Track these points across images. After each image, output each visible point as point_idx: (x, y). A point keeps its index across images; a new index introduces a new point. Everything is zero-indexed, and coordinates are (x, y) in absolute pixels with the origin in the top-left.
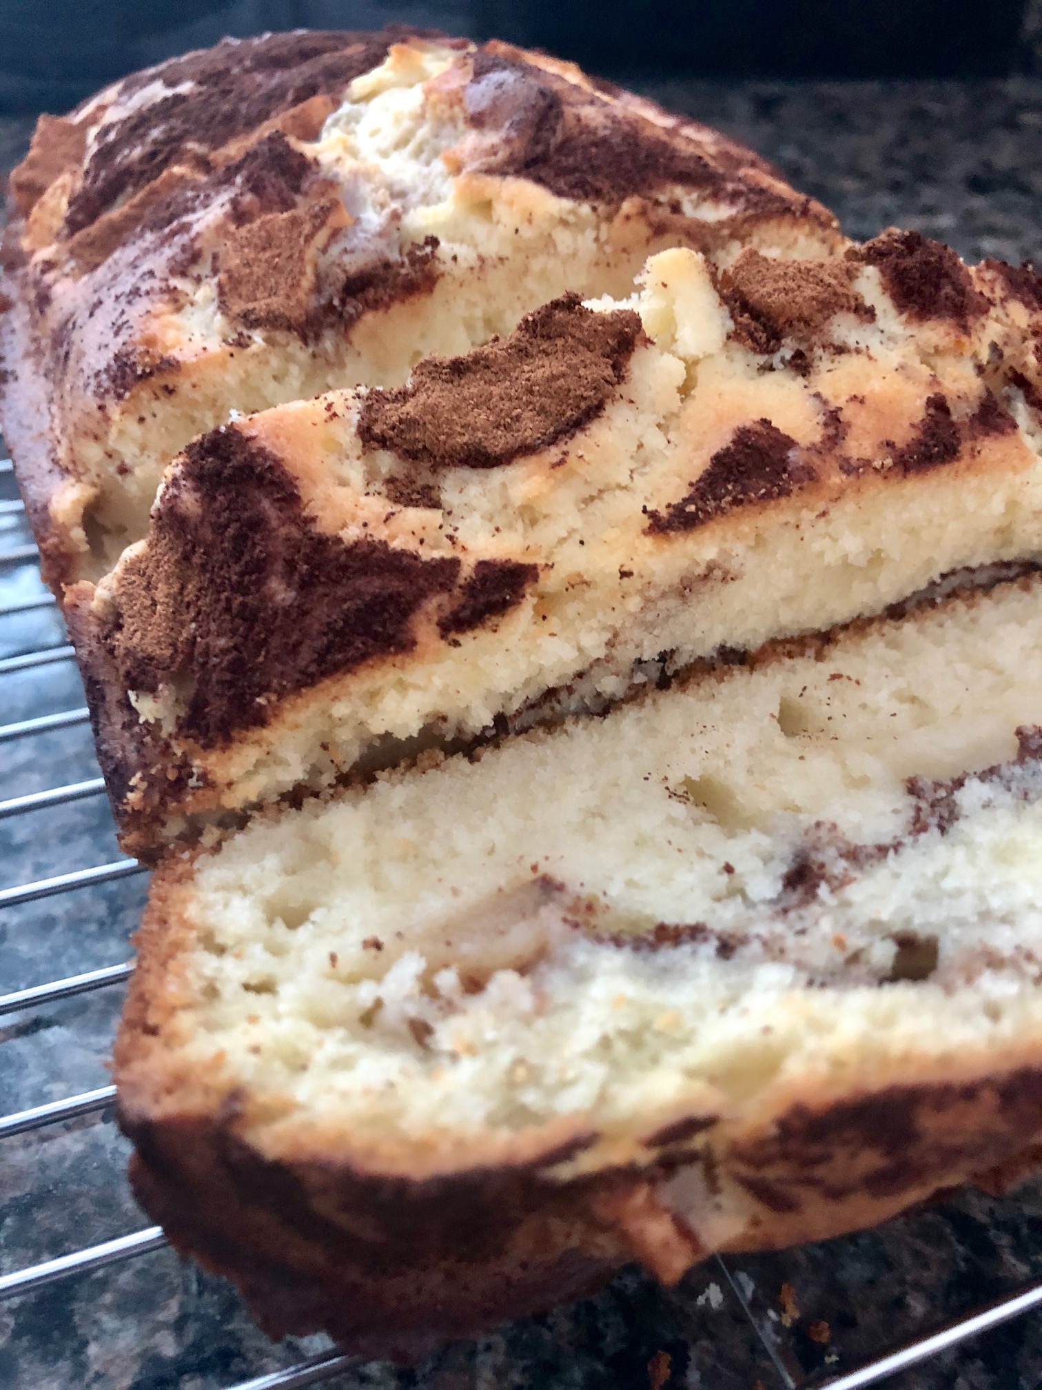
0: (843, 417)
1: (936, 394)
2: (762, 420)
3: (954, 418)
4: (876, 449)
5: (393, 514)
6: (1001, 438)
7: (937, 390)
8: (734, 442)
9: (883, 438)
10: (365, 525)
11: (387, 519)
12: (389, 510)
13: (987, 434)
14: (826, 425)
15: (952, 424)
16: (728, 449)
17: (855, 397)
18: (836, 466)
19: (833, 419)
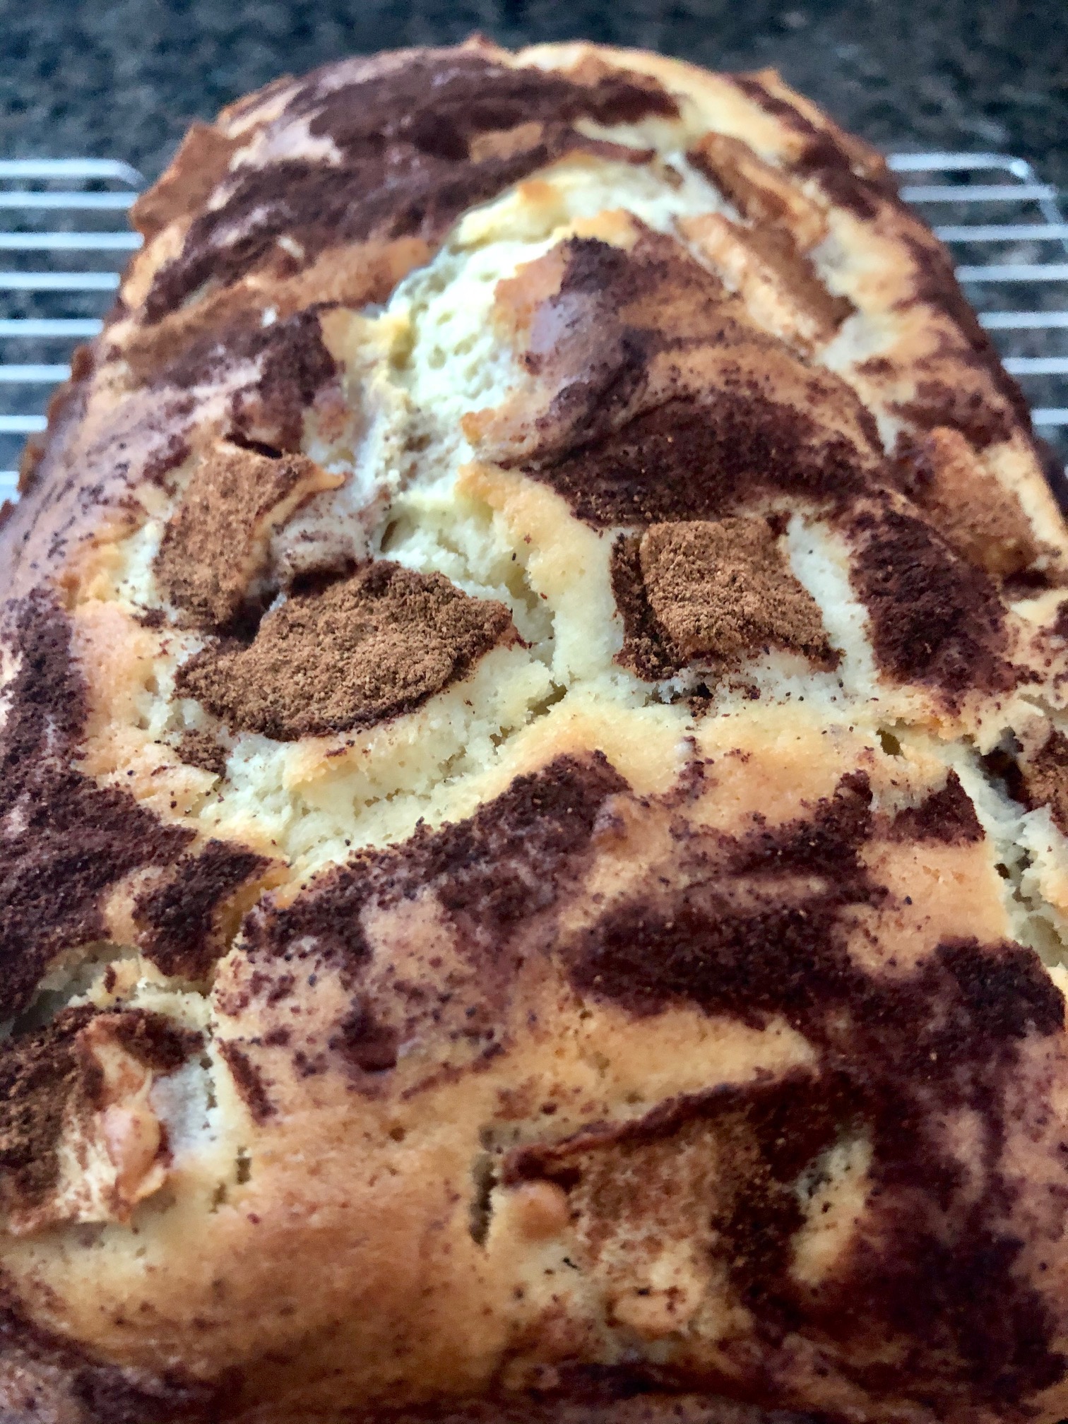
0: (708, 771)
1: (859, 772)
2: (598, 753)
3: (874, 807)
4: (736, 820)
5: (165, 768)
6: (941, 846)
7: (866, 767)
8: (547, 769)
9: (752, 809)
10: (130, 773)
11: (154, 773)
12: (165, 763)
13: (921, 838)
14: (683, 776)
15: (867, 814)
16: (534, 776)
17: (738, 751)
18: (667, 826)
19: (697, 770)
